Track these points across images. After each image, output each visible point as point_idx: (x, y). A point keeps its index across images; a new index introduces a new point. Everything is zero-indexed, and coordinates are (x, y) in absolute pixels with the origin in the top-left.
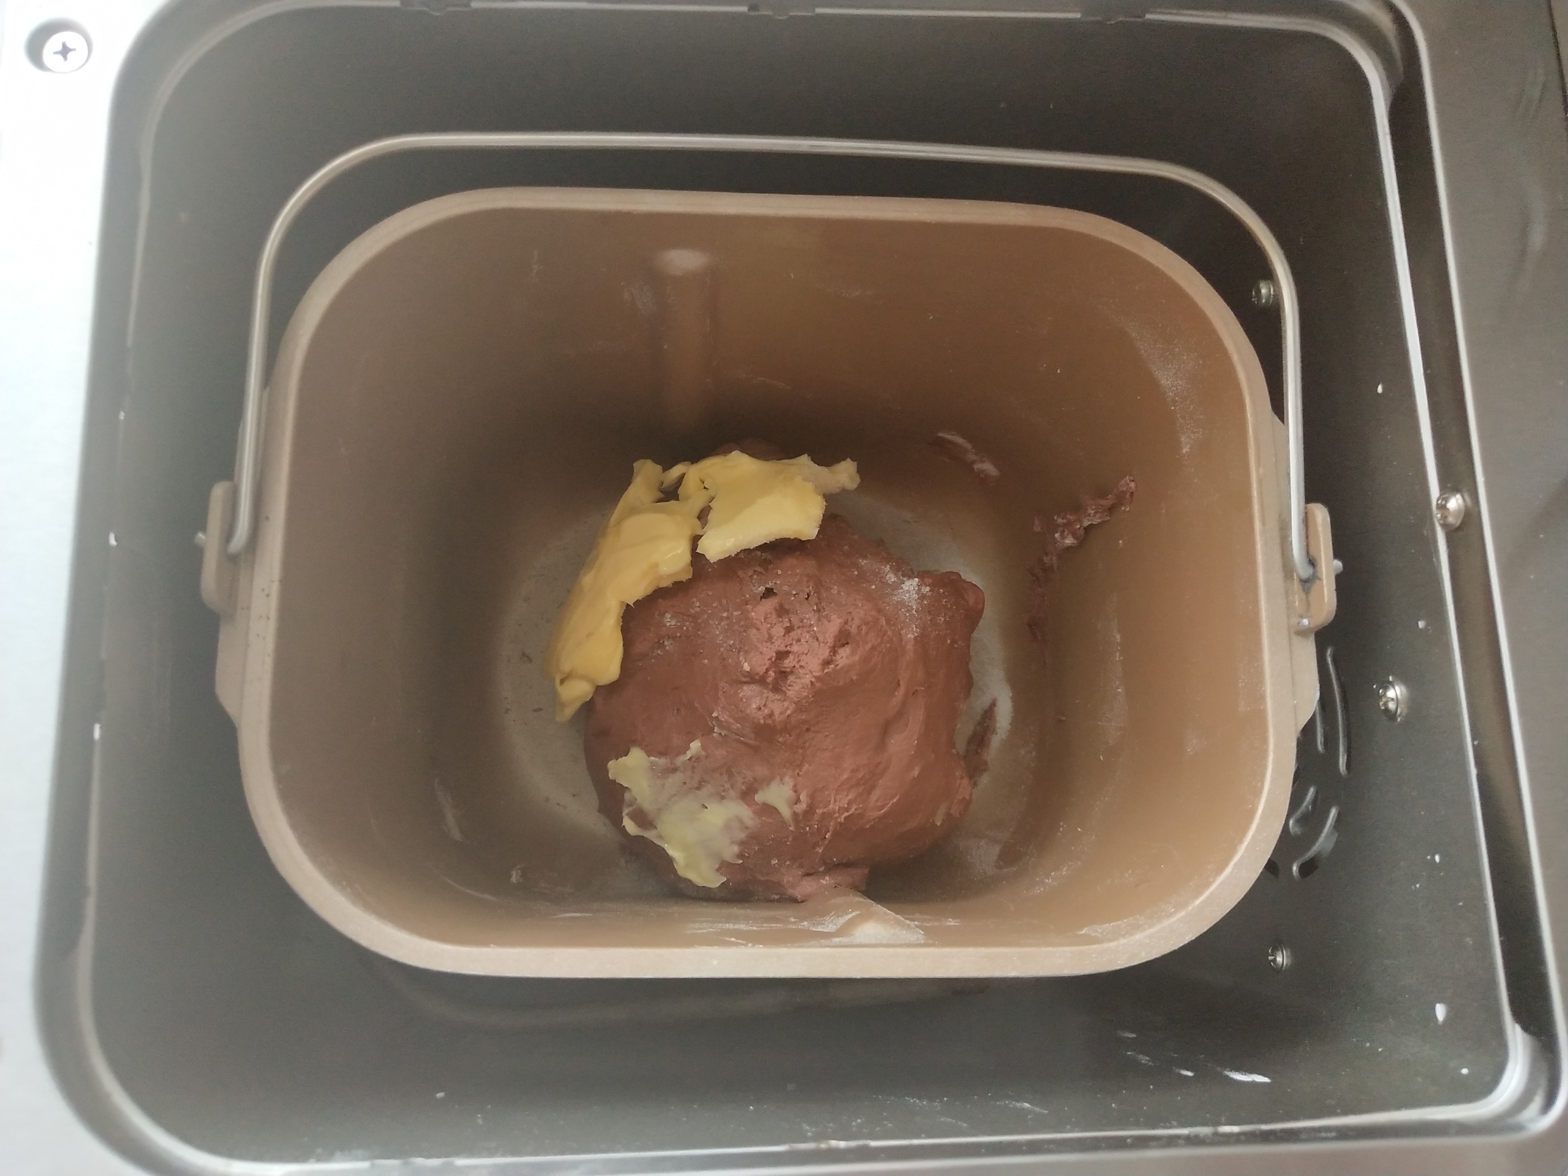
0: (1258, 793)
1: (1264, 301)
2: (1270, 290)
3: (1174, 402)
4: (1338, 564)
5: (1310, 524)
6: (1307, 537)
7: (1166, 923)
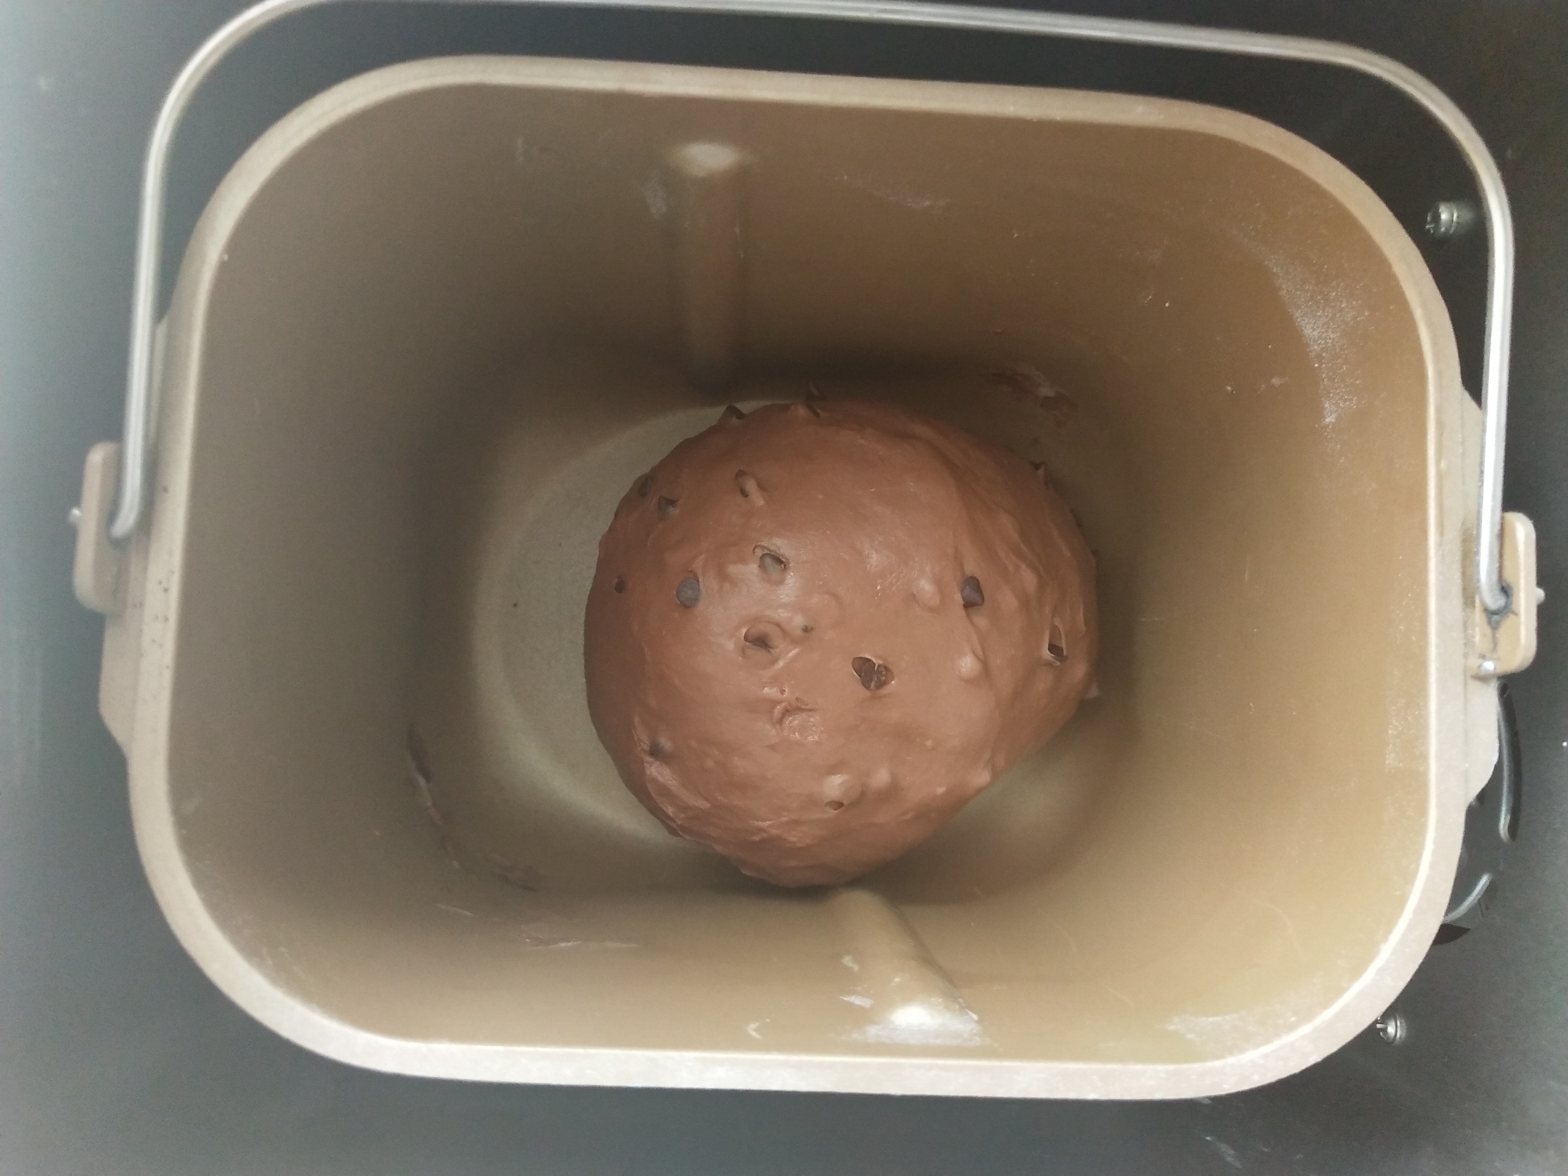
0: (1409, 879)
1: (1443, 229)
2: (1453, 216)
3: (1319, 357)
4: (1540, 593)
5: (1507, 540)
6: (1501, 556)
7: (1287, 1039)
